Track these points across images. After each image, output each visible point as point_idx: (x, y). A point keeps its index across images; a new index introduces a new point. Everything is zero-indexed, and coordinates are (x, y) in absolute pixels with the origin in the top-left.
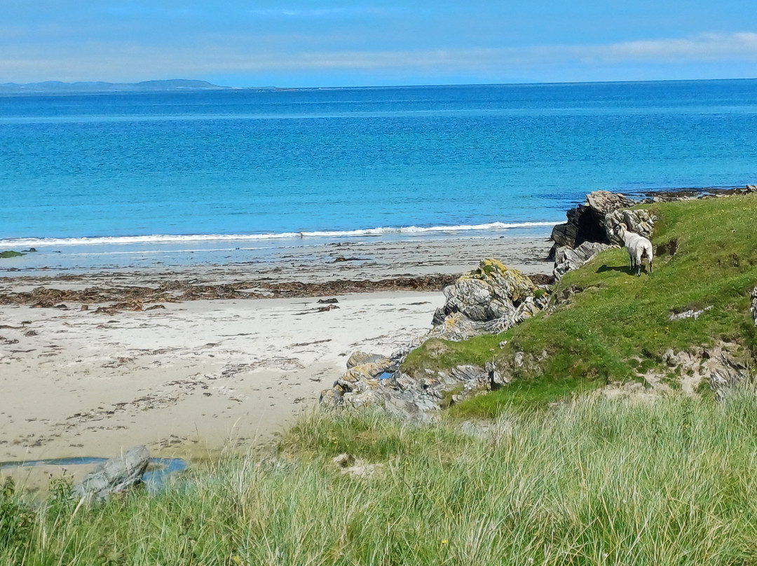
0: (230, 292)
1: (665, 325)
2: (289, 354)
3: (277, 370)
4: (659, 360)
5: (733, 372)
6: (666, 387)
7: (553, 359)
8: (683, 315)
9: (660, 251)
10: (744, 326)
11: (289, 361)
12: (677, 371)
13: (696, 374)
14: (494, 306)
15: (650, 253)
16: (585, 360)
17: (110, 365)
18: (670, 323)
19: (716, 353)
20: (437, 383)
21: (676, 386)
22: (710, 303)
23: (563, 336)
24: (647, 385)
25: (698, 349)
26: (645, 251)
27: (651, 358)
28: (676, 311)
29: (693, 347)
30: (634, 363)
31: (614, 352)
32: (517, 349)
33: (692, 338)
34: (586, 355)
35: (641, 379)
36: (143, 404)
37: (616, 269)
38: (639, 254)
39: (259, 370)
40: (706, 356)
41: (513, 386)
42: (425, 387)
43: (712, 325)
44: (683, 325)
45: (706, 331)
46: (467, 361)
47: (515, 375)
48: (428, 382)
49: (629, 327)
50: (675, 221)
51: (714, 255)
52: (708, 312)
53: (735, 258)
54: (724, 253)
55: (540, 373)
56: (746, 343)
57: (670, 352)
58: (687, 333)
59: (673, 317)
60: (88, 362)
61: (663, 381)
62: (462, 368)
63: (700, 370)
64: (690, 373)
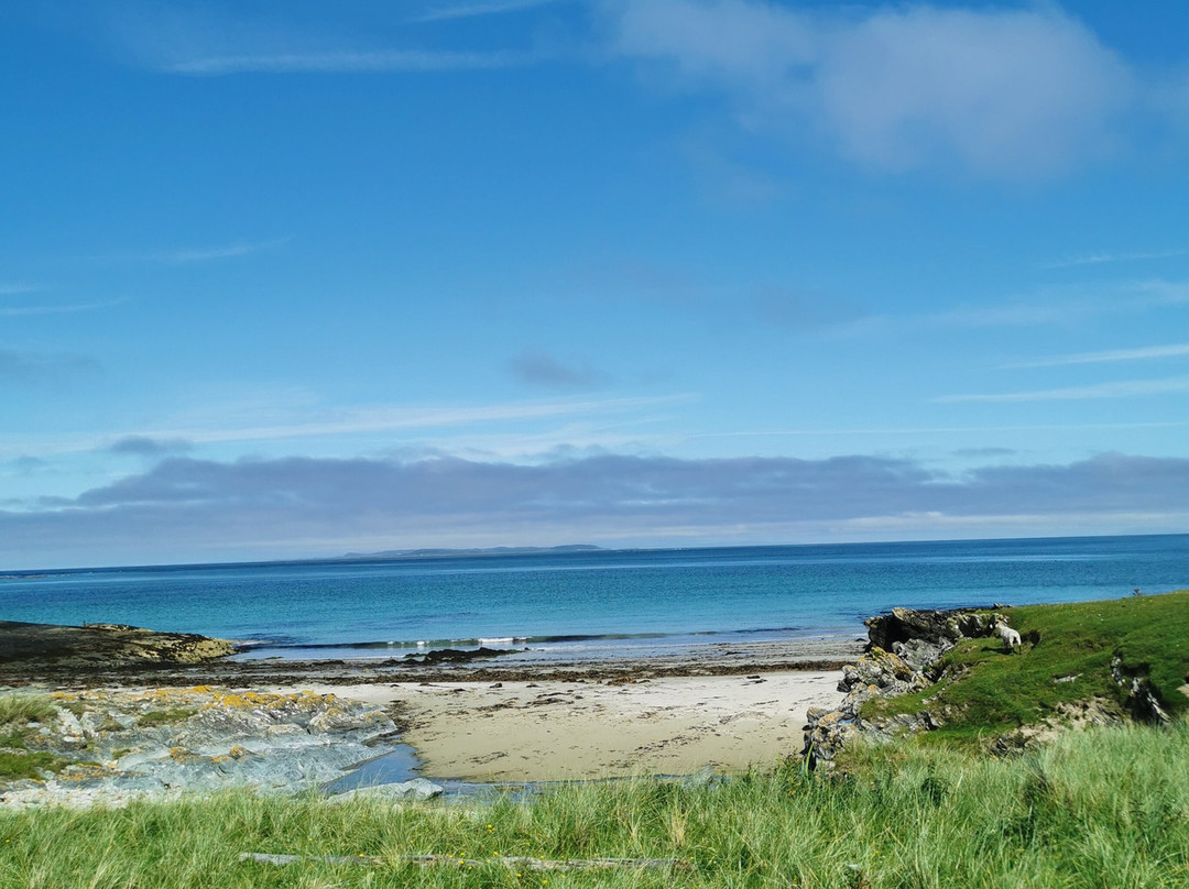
0: (683, 672)
1: (1052, 686)
2: (758, 709)
3: (753, 719)
4: (1053, 710)
5: (1108, 717)
6: (1063, 727)
7: (973, 709)
8: (1064, 680)
9: (1023, 638)
10: (1109, 687)
11: (759, 714)
12: (1068, 717)
13: (1081, 719)
14: (885, 678)
15: (1019, 640)
16: (997, 710)
17: (643, 717)
18: (1055, 685)
19: (1092, 705)
20: (887, 726)
21: (1071, 728)
22: (1081, 671)
23: (979, 695)
24: (1050, 726)
25: (1080, 702)
26: (1015, 639)
27: (1047, 708)
28: (1058, 677)
29: (1076, 701)
30: (1037, 712)
31: (1018, 704)
32: (945, 703)
33: (1073, 694)
34: (998, 707)
35: (1045, 722)
36: (680, 742)
37: (994, 650)
38: (1011, 641)
39: (742, 719)
40: (1085, 707)
41: (944, 729)
42: (880, 728)
43: (1085, 686)
44: (1065, 686)
45: (1084, 690)
46: (903, 712)
47: (946, 720)
48: (882, 725)
49: (1024, 688)
50: (1023, 620)
51: (1073, 641)
52: (1080, 678)
53: (1089, 641)
54: (1080, 639)
55: (964, 719)
56: (1113, 698)
57: (1060, 704)
58: (1069, 692)
59: (1056, 681)
60: (628, 715)
61: (1059, 723)
62: (901, 716)
63: (1084, 716)
64: (1077, 718)
